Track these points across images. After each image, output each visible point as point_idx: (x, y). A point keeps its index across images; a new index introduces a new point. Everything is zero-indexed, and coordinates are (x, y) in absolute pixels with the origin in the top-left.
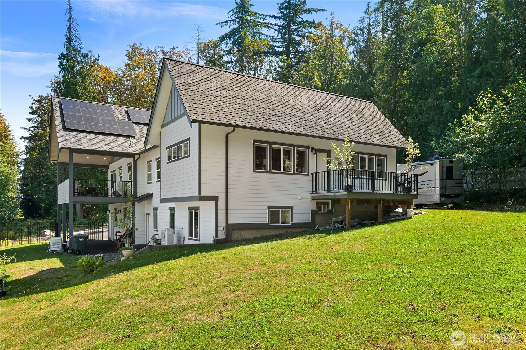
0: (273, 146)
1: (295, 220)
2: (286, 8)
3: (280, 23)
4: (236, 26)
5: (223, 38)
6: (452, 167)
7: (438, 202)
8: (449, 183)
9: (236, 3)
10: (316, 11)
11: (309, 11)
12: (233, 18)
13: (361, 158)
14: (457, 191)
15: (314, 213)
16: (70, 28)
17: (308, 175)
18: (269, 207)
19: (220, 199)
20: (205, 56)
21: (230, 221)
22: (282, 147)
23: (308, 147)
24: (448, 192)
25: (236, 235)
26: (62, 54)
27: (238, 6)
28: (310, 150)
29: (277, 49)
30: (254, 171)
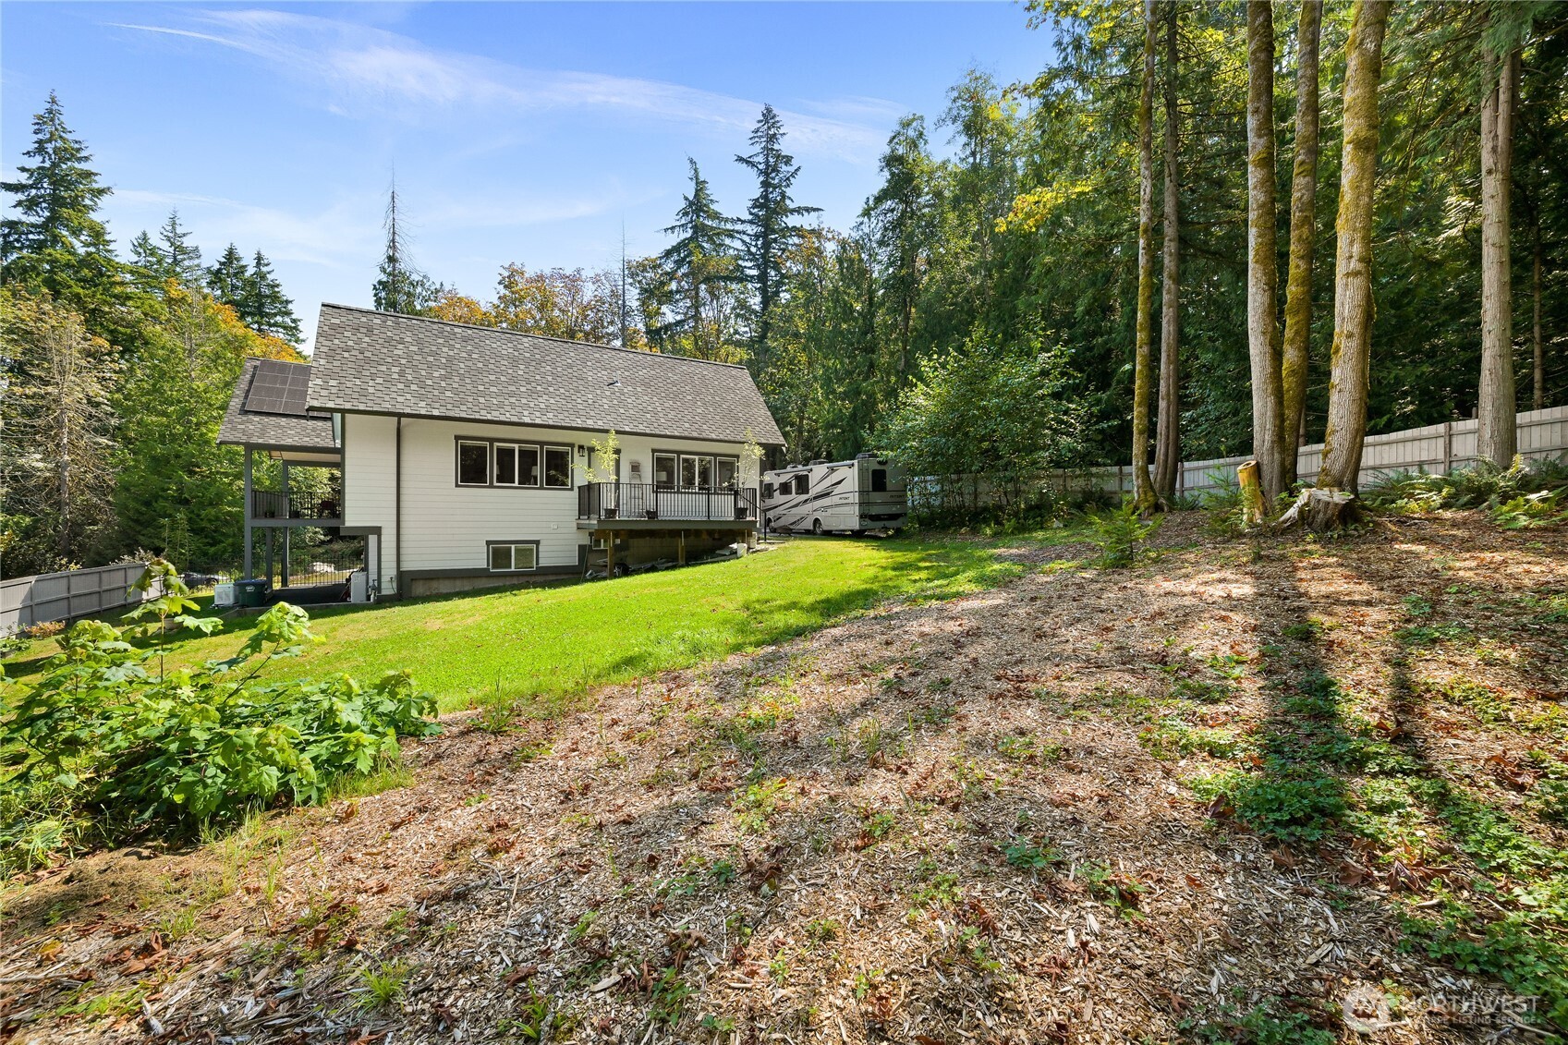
0: (496, 444)
1: (543, 563)
2: (761, 206)
3: (751, 229)
4: (689, 235)
5: (668, 254)
6: (884, 471)
7: (857, 527)
8: (877, 497)
9: (686, 199)
10: (808, 210)
11: (798, 211)
12: (683, 222)
13: (686, 461)
14: (894, 510)
15: (583, 549)
16: (393, 241)
17: (572, 489)
18: (488, 543)
19: (384, 532)
20: (640, 282)
21: (406, 566)
22: (516, 446)
23: (572, 446)
24: (874, 511)
25: (419, 589)
26: (380, 282)
27: (691, 204)
28: (576, 449)
29: (749, 272)
30: (457, 486)
